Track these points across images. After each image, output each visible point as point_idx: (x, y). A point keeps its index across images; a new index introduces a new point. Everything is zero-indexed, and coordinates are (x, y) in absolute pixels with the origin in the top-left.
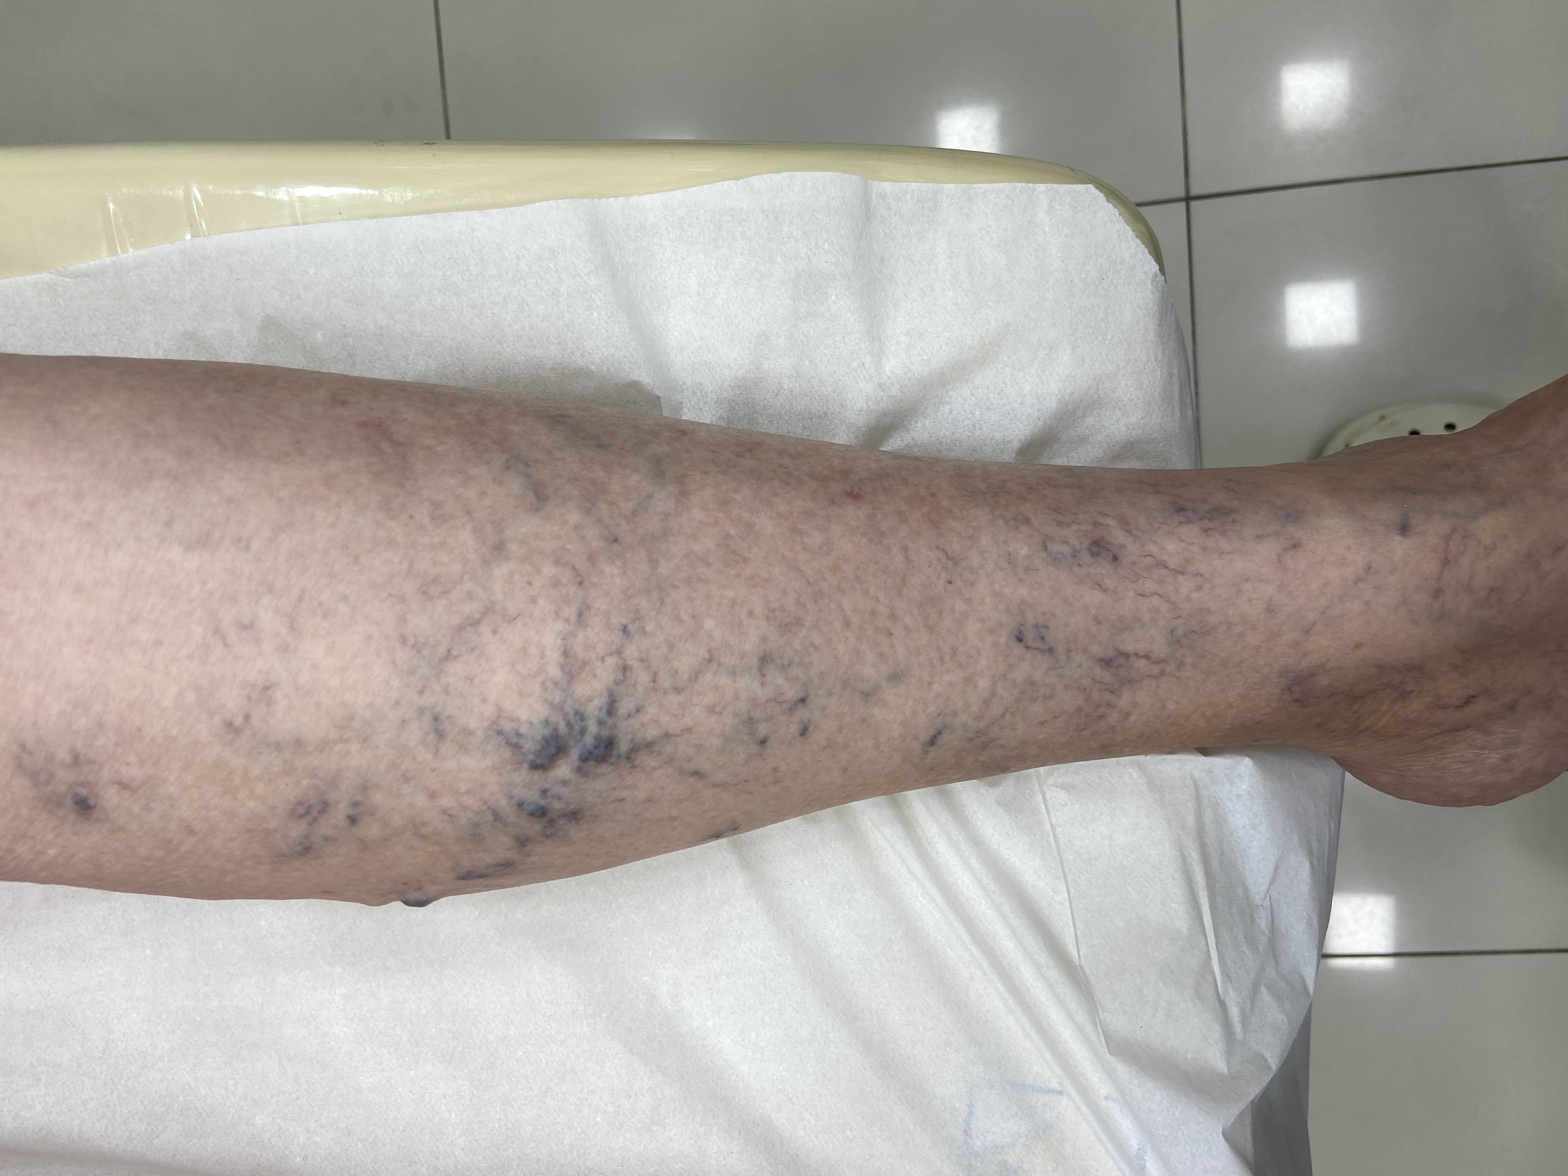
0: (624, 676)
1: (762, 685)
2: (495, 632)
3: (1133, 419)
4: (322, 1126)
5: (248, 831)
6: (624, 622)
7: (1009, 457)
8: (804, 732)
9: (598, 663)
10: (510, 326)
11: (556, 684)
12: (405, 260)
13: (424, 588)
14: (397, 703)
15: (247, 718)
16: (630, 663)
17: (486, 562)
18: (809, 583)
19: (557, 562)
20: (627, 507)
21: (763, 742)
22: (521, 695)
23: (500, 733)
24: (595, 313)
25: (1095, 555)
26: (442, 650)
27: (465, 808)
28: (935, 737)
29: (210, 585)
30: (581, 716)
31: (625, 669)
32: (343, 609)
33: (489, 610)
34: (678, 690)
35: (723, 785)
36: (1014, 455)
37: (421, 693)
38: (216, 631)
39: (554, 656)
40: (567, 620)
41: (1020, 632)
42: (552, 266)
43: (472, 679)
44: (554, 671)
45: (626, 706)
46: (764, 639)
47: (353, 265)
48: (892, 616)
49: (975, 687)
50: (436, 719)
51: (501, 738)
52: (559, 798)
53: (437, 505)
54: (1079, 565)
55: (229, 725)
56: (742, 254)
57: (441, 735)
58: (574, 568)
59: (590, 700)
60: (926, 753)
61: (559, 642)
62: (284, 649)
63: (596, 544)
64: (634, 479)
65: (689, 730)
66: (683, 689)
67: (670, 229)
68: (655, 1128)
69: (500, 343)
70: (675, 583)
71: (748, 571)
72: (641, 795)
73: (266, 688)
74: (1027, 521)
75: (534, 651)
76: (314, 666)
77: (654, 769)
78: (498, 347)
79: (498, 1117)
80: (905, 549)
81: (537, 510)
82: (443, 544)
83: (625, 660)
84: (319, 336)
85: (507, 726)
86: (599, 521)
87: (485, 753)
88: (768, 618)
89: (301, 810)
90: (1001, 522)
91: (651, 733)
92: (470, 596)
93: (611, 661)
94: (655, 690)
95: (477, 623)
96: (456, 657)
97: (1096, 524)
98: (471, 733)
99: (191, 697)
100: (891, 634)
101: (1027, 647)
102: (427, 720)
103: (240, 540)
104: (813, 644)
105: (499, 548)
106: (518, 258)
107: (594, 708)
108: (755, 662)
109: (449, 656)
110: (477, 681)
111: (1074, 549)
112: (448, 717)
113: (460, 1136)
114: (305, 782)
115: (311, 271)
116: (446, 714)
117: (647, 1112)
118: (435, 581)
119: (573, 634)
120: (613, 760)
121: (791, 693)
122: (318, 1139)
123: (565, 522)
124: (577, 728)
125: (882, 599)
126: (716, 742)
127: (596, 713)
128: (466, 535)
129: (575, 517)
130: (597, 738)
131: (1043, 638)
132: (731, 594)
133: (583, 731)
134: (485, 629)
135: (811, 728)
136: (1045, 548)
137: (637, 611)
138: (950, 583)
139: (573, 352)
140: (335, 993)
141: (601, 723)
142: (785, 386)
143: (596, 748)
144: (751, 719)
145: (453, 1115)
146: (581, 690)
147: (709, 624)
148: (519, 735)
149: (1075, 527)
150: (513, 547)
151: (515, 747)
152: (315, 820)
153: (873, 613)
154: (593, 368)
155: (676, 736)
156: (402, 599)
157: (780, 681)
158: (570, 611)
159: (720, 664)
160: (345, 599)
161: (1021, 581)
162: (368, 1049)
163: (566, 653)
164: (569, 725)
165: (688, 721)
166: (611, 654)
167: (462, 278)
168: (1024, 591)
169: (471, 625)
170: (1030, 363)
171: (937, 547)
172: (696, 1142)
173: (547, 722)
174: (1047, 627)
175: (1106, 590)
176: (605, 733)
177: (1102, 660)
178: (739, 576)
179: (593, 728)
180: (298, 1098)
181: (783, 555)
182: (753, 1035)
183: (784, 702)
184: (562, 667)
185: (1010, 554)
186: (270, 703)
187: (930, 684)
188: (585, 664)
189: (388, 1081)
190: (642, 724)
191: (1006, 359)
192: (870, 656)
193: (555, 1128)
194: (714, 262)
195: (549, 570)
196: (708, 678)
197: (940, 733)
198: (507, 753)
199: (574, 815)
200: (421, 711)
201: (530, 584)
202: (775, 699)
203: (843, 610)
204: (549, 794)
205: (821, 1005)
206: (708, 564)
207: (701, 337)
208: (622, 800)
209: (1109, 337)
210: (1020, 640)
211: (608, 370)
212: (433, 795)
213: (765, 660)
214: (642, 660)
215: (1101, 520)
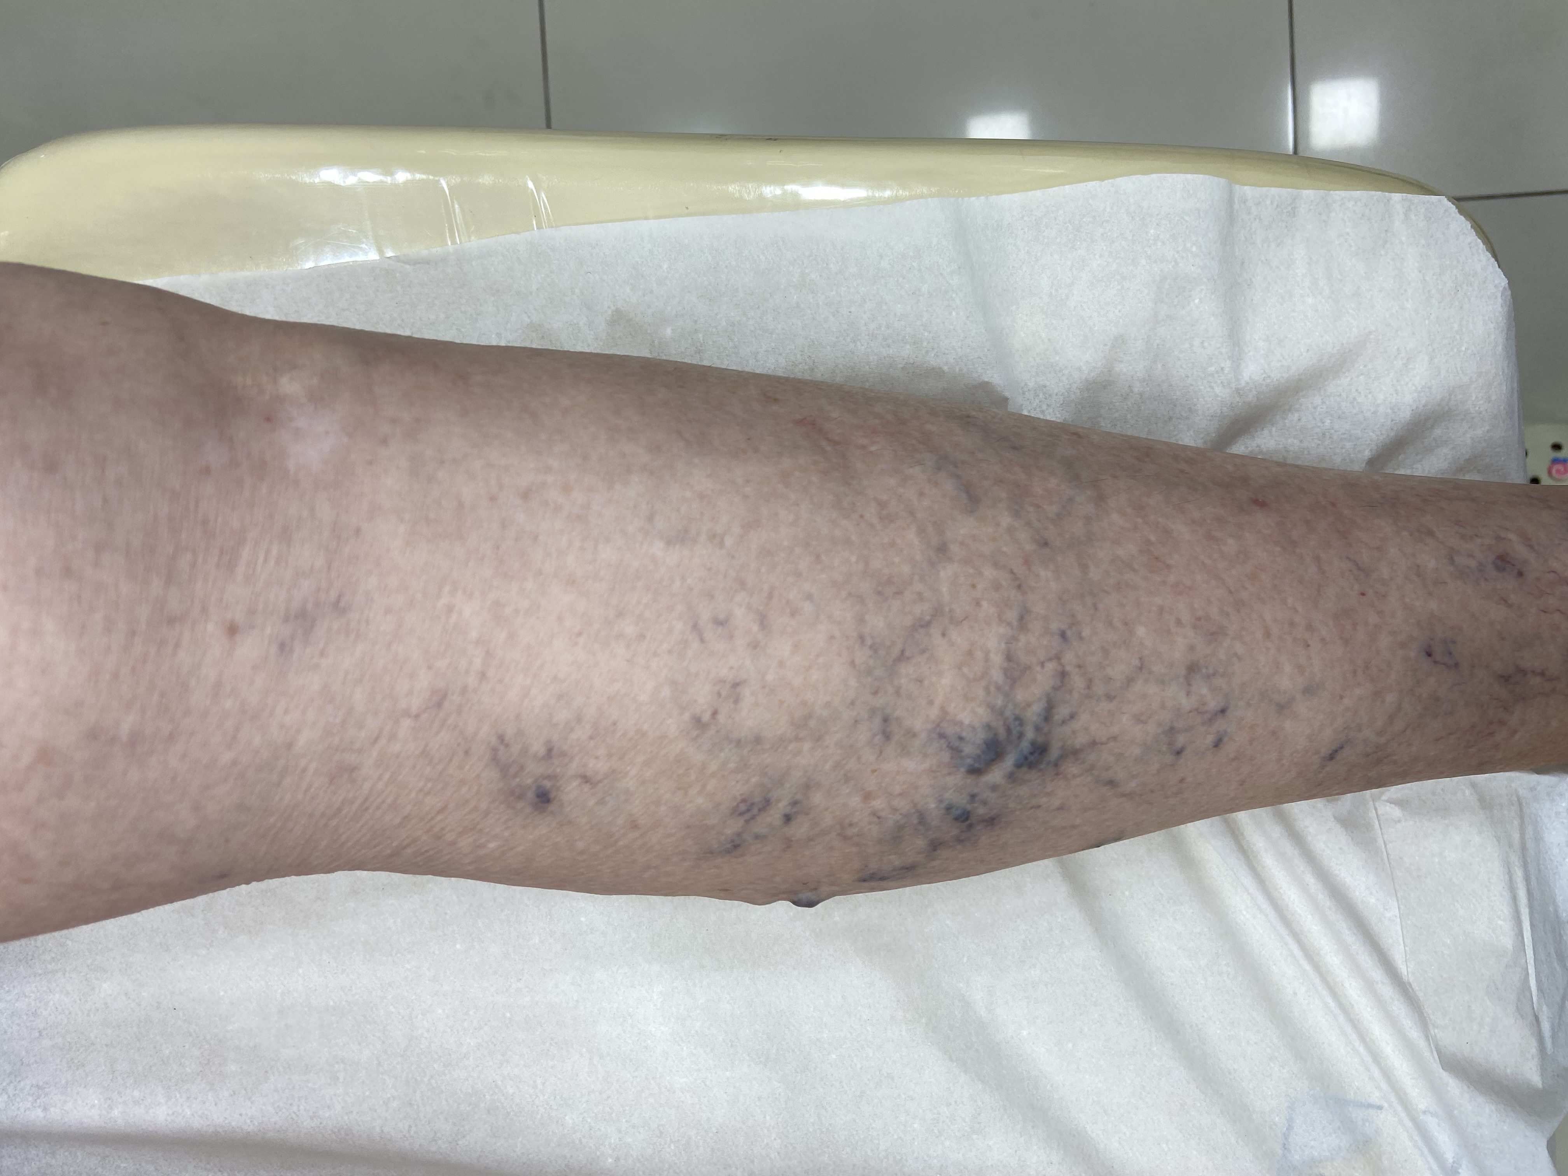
0: (1062, 682)
1: (1188, 695)
2: (943, 635)
3: (1479, 432)
4: (634, 1127)
5: (688, 827)
6: (1063, 627)
7: (1358, 467)
8: (1218, 744)
9: (1038, 669)
10: (866, 325)
11: (998, 688)
12: (762, 257)
13: (880, 588)
14: (853, 703)
15: (715, 713)
16: (1068, 668)
17: (932, 564)
18: (1230, 592)
19: (996, 565)
20: (1052, 509)
21: (1179, 753)
22: (967, 698)
23: (942, 736)
24: (954, 314)
25: (1500, 569)
26: (896, 652)
27: (895, 810)
28: (1336, 751)
29: (689, 581)
30: (1020, 720)
31: (1063, 675)
32: (808, 608)
33: (937, 612)
34: (1110, 698)
35: (1129, 795)
36: (1364, 465)
37: (876, 693)
38: (695, 627)
39: (997, 659)
40: (1009, 624)
41: (1430, 646)
42: (915, 264)
43: (921, 681)
44: (997, 676)
45: (1062, 712)
46: (1192, 648)
47: (708, 260)
48: (1310, 628)
49: (1383, 702)
50: (886, 720)
51: (943, 741)
52: (985, 803)
53: (882, 505)
54: (1486, 580)
55: (697, 721)
56: (1101, 256)
57: (887, 736)
58: (1012, 572)
59: (1029, 705)
60: (1323, 767)
61: (1003, 646)
62: (754, 645)
63: (1029, 547)
64: (1053, 482)
65: (1114, 738)
66: (1114, 697)
67: (1026, 230)
68: (974, 1137)
69: (854, 342)
70: (1106, 588)
71: (1172, 579)
72: (1056, 802)
73: (736, 685)
74: (1431, 533)
75: (979, 655)
76: (781, 664)
77: (1074, 776)
78: (852, 346)
79: (812, 1120)
80: (1317, 559)
81: (972, 512)
82: (893, 544)
83: (1063, 666)
84: (669, 331)
85: (950, 730)
86: (1029, 523)
87: (925, 755)
88: (1195, 627)
89: (743, 807)
90: (1405, 533)
91: (1081, 740)
92: (920, 597)
93: (1050, 666)
94: (1089, 697)
95: (927, 625)
96: (908, 658)
97: (1498, 538)
98: (914, 735)
99: (666, 692)
100: (1308, 646)
101: (1436, 662)
102: (877, 721)
103: (714, 536)
104: (1236, 654)
105: (942, 549)
106: (881, 257)
107: (1033, 713)
108: (1183, 672)
109: (902, 657)
110: (926, 682)
111: (1480, 564)
112: (897, 719)
113: (775, 1139)
114: (754, 780)
115: (665, 266)
116: (896, 714)
117: (967, 1120)
118: (889, 582)
119: (1015, 639)
120: (1042, 766)
121: (1213, 704)
122: (630, 1140)
123: (998, 525)
124: (1015, 732)
125: (1300, 609)
126: (1136, 751)
127: (1035, 718)
128: (911, 535)
129: (1006, 520)
130: (1033, 743)
131: (1450, 653)
132: (1158, 600)
133: (1021, 736)
134: (935, 631)
135: (1226, 739)
136: (1452, 561)
137: (1073, 616)
138: (1363, 594)
139: (927, 352)
140: (653, 992)
141: (1038, 729)
142: (1136, 390)
143: (1032, 753)
144: (1172, 729)
145: (768, 1118)
146: (1020, 695)
147: (1141, 631)
148: (961, 738)
149: (1479, 540)
150: (954, 548)
151: (956, 751)
152: (753, 818)
153: (1292, 624)
154: (945, 368)
155: (1102, 744)
156: (860, 599)
157: (1204, 691)
158: (1012, 615)
159: (1150, 673)
160: (809, 597)
161: (1430, 594)
162: (685, 1048)
163: (1009, 657)
164: (1009, 730)
165: (1115, 730)
166: (1050, 659)
167: (820, 276)
168: (1433, 605)
169: (922, 626)
170: (1386, 372)
171: (1348, 558)
172: (1016, 1151)
173: (988, 727)
174: (1454, 642)
175: (1511, 606)
176: (1040, 739)
177: (1502, 677)
178: (1164, 583)
179: (1030, 734)
180: (609, 1097)
181: (1203, 563)
182: (1070, 1045)
183: (1206, 712)
184: (1006, 671)
185: (1418, 566)
186: (737, 700)
187: (1341, 697)
188: (1028, 668)
189: (703, 1082)
190: (1074, 732)
191: (1361, 367)
192: (1288, 668)
193: (870, 1133)
194: (1069, 263)
195: (989, 572)
196: (1138, 687)
197: (1342, 748)
198: (946, 756)
199: (991, 821)
200: (873, 711)
201: (974, 586)
202: (1197, 710)
203: (1264, 621)
204: (977, 799)
205: (1144, 1018)
206: (1134, 570)
207: (1049, 340)
208: (1039, 807)
209: (1463, 349)
210: (1429, 655)
211: (961, 370)
212: (868, 796)
213: (1192, 669)
214: (1079, 667)
215: (1503, 534)
